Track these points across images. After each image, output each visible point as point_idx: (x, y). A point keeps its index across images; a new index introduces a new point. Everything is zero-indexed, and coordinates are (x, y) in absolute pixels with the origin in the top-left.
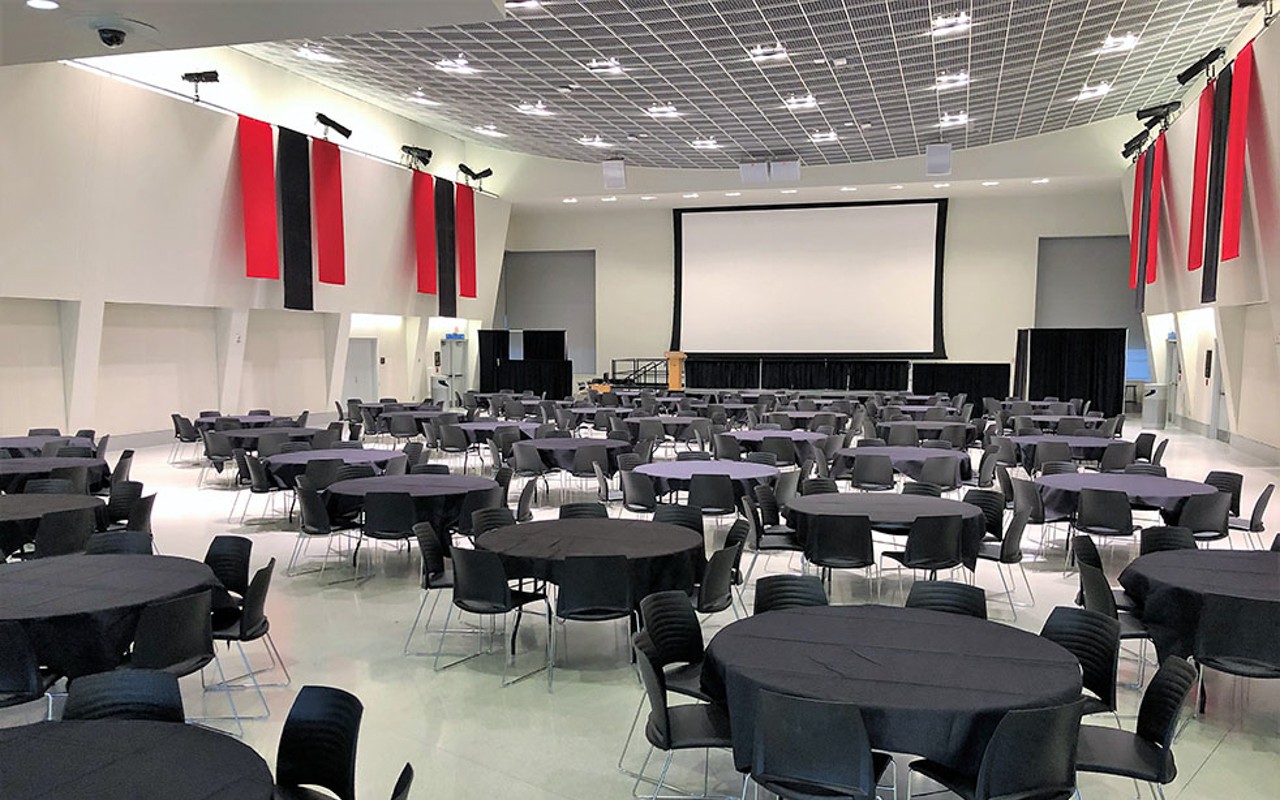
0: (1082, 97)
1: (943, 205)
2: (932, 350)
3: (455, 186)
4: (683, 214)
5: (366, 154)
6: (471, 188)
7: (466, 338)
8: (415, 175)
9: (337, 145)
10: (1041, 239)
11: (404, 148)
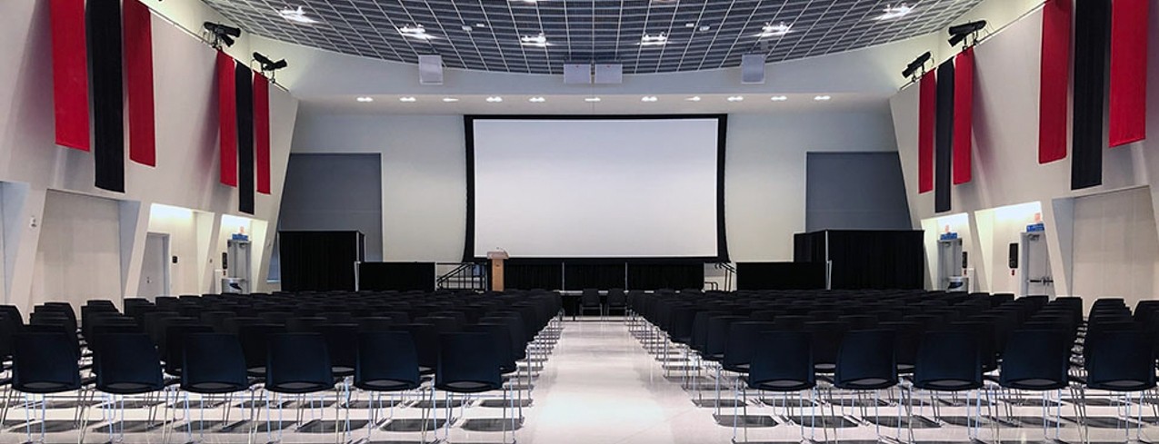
0: (885, 17)
1: (723, 119)
2: (716, 255)
3: (253, 74)
4: (475, 121)
5: (175, 23)
6: (266, 78)
7: (250, 239)
8: (218, 55)
9: (147, 7)
10: (808, 153)
11: (207, 25)
